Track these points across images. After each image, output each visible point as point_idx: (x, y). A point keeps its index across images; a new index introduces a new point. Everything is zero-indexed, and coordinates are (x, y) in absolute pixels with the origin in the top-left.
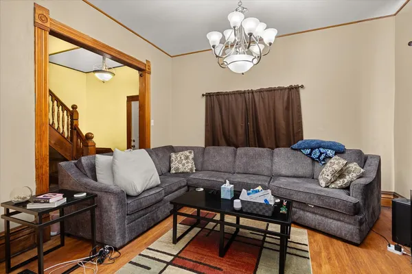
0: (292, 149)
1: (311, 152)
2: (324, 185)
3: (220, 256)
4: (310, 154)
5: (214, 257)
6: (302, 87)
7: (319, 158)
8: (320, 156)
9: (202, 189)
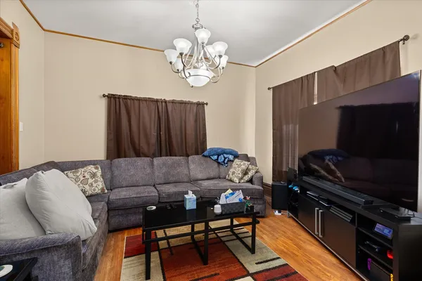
0: (204, 156)
1: (218, 157)
2: (238, 181)
3: (204, 264)
4: (217, 159)
5: (201, 268)
6: (207, 104)
7: (224, 162)
8: (225, 160)
9: (154, 208)
